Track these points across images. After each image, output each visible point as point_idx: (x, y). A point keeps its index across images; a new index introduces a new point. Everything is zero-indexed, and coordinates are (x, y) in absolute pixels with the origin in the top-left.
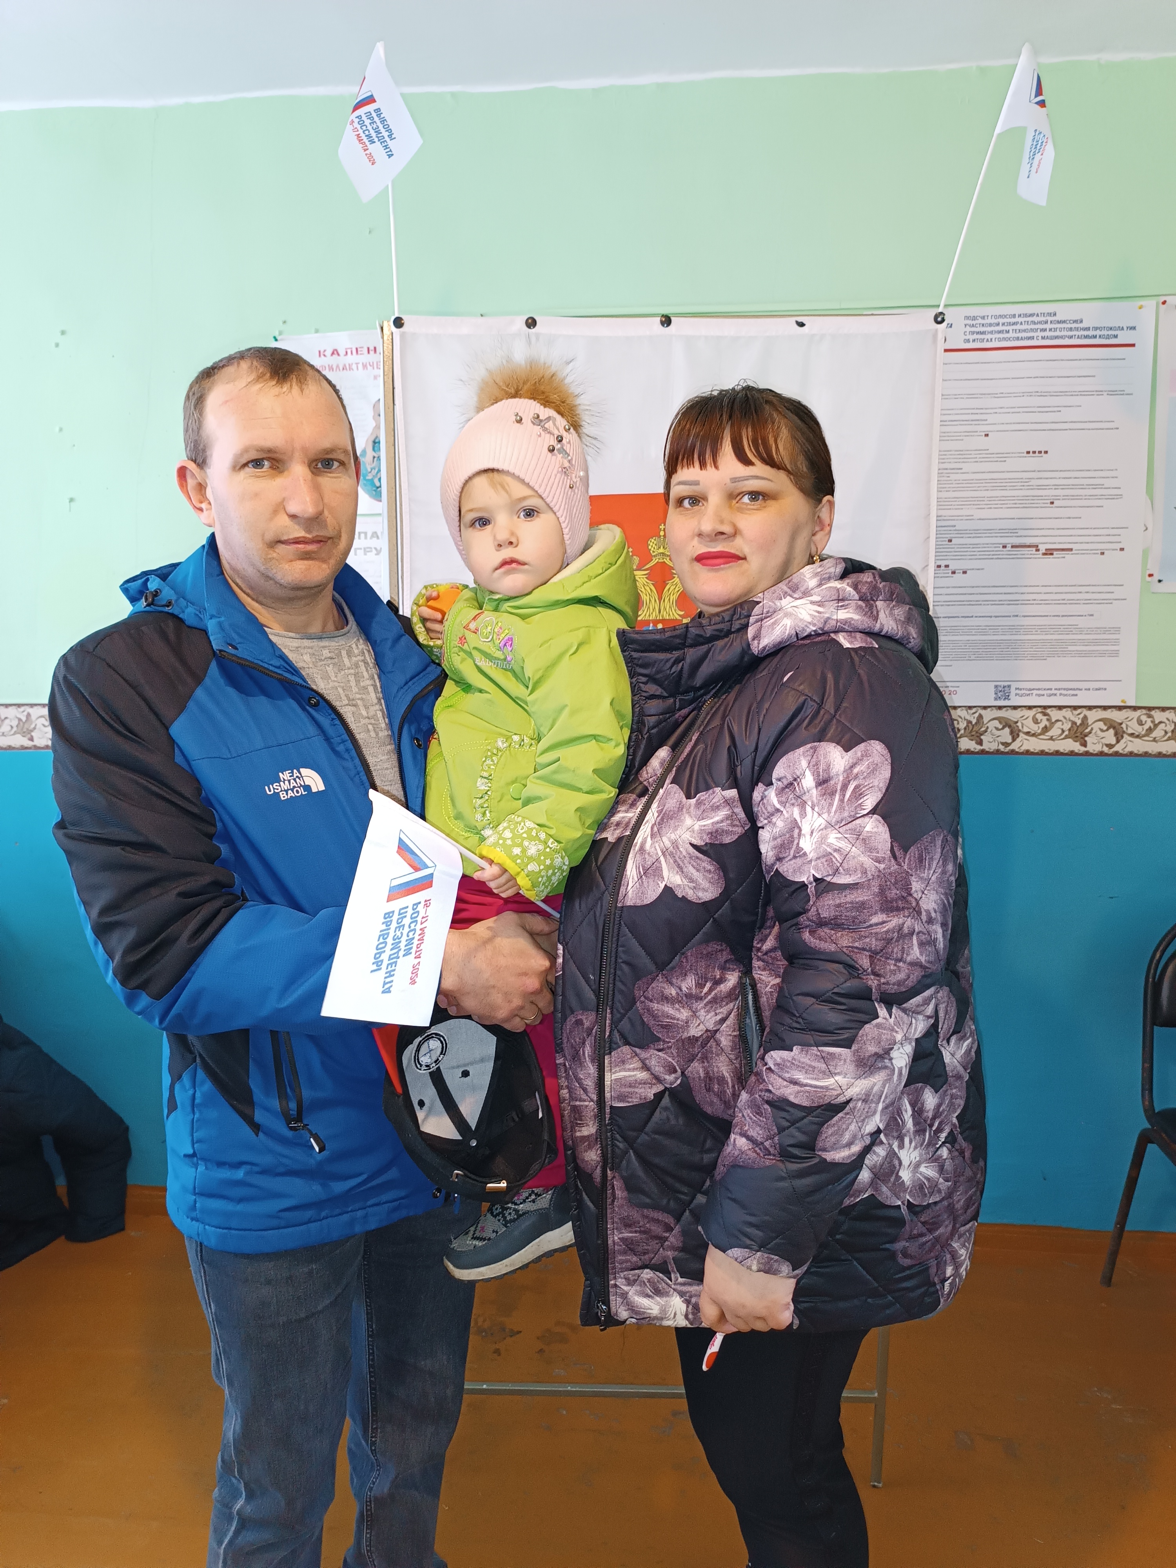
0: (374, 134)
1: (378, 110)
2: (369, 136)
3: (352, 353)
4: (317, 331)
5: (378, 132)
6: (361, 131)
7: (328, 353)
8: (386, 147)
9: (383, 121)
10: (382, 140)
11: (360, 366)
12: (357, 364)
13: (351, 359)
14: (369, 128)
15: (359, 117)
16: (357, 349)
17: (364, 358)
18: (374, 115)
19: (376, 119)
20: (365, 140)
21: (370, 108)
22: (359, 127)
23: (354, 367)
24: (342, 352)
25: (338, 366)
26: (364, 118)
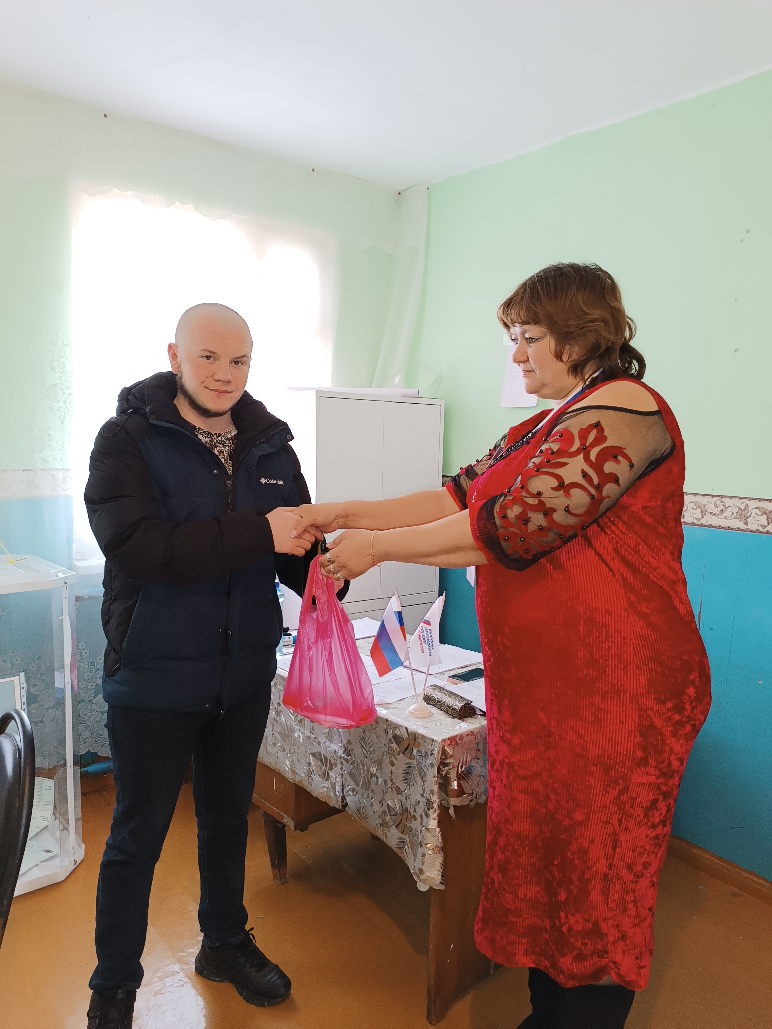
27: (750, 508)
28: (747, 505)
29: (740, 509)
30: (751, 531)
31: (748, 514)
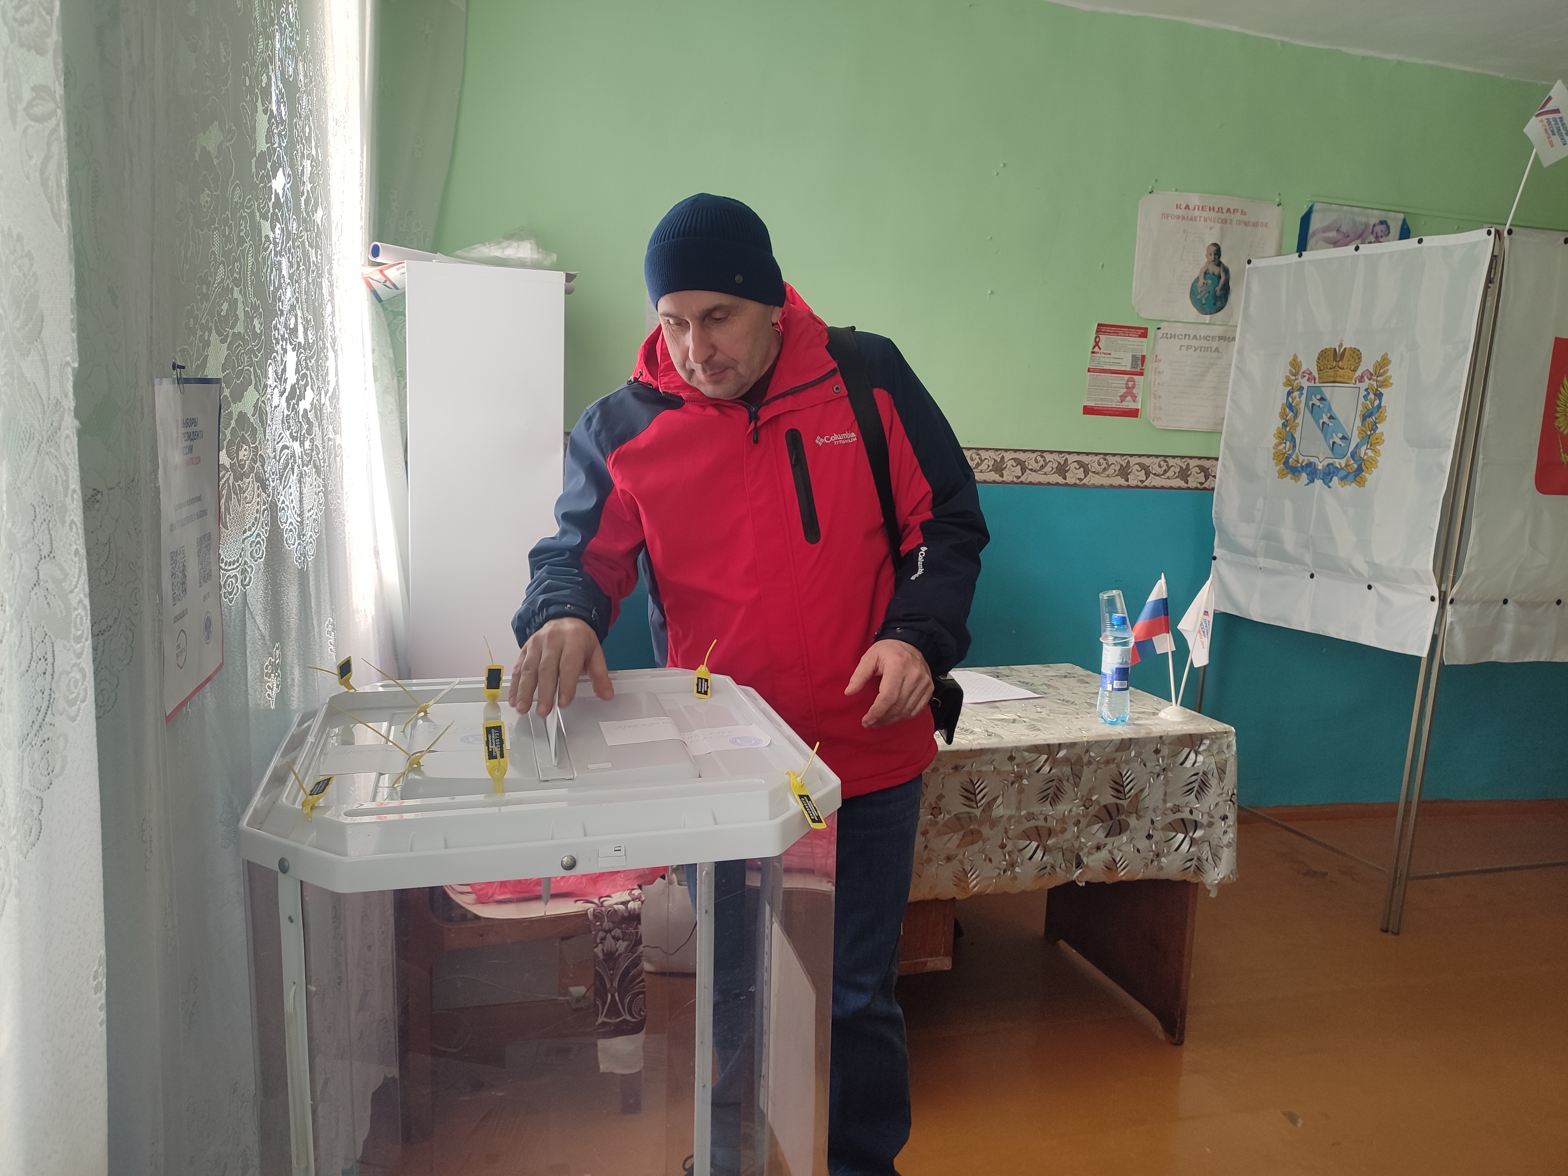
0: (1556, 130)
1: (1561, 118)
2: (1552, 131)
3: (1198, 209)
4: (1176, 190)
5: (1559, 130)
6: (1548, 127)
7: (1183, 207)
8: (1563, 139)
9: (1563, 124)
10: (1561, 135)
11: (1202, 219)
12: (1200, 217)
13: (1197, 213)
14: (1554, 126)
15: (1548, 119)
16: (1203, 207)
17: (1206, 214)
18: (1558, 120)
19: (1559, 122)
20: (1550, 132)
21: (1557, 116)
22: (1547, 125)
23: (1198, 219)
24: (1191, 207)
25: (1188, 217)
26: (1551, 120)
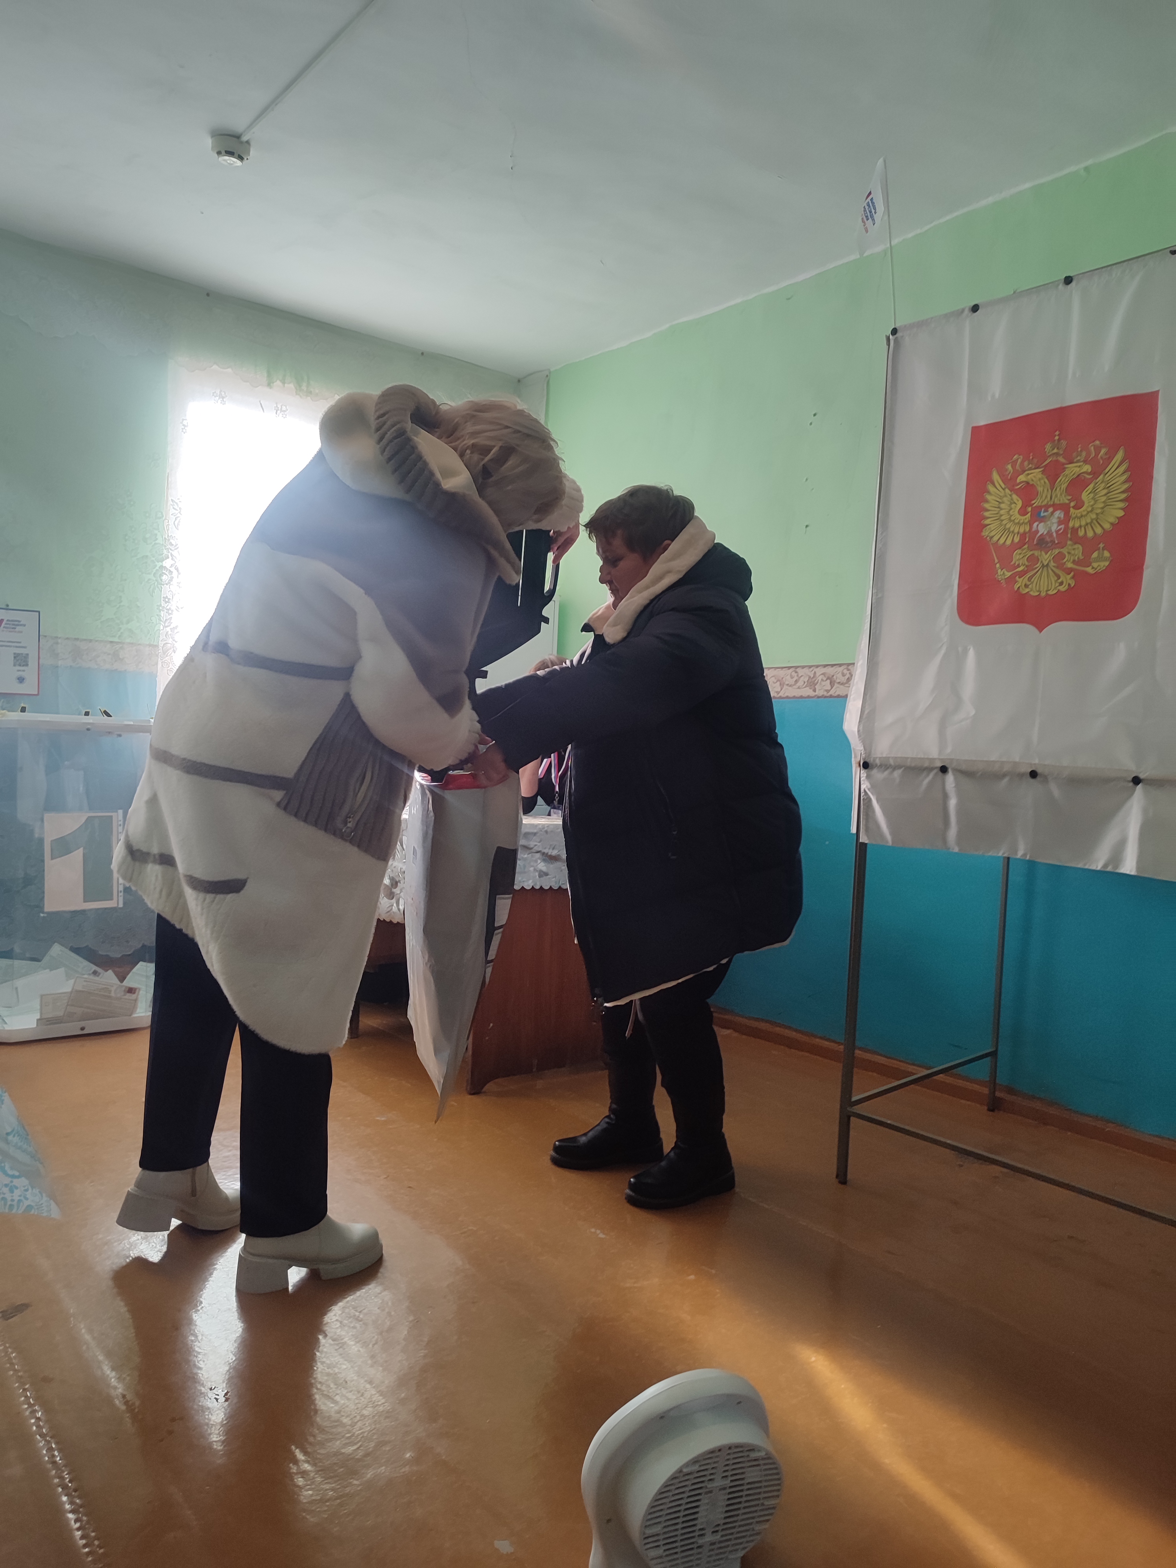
27: (817, 675)
28: (815, 673)
29: (810, 677)
30: (819, 697)
31: (816, 681)
